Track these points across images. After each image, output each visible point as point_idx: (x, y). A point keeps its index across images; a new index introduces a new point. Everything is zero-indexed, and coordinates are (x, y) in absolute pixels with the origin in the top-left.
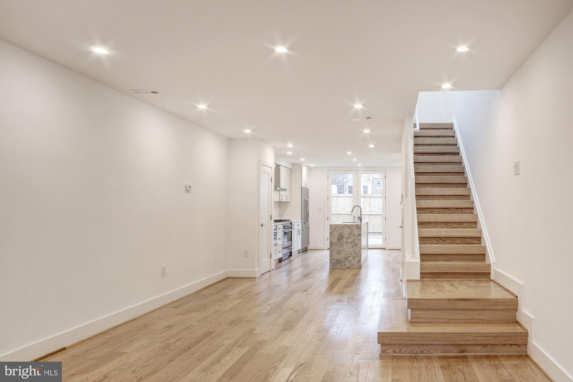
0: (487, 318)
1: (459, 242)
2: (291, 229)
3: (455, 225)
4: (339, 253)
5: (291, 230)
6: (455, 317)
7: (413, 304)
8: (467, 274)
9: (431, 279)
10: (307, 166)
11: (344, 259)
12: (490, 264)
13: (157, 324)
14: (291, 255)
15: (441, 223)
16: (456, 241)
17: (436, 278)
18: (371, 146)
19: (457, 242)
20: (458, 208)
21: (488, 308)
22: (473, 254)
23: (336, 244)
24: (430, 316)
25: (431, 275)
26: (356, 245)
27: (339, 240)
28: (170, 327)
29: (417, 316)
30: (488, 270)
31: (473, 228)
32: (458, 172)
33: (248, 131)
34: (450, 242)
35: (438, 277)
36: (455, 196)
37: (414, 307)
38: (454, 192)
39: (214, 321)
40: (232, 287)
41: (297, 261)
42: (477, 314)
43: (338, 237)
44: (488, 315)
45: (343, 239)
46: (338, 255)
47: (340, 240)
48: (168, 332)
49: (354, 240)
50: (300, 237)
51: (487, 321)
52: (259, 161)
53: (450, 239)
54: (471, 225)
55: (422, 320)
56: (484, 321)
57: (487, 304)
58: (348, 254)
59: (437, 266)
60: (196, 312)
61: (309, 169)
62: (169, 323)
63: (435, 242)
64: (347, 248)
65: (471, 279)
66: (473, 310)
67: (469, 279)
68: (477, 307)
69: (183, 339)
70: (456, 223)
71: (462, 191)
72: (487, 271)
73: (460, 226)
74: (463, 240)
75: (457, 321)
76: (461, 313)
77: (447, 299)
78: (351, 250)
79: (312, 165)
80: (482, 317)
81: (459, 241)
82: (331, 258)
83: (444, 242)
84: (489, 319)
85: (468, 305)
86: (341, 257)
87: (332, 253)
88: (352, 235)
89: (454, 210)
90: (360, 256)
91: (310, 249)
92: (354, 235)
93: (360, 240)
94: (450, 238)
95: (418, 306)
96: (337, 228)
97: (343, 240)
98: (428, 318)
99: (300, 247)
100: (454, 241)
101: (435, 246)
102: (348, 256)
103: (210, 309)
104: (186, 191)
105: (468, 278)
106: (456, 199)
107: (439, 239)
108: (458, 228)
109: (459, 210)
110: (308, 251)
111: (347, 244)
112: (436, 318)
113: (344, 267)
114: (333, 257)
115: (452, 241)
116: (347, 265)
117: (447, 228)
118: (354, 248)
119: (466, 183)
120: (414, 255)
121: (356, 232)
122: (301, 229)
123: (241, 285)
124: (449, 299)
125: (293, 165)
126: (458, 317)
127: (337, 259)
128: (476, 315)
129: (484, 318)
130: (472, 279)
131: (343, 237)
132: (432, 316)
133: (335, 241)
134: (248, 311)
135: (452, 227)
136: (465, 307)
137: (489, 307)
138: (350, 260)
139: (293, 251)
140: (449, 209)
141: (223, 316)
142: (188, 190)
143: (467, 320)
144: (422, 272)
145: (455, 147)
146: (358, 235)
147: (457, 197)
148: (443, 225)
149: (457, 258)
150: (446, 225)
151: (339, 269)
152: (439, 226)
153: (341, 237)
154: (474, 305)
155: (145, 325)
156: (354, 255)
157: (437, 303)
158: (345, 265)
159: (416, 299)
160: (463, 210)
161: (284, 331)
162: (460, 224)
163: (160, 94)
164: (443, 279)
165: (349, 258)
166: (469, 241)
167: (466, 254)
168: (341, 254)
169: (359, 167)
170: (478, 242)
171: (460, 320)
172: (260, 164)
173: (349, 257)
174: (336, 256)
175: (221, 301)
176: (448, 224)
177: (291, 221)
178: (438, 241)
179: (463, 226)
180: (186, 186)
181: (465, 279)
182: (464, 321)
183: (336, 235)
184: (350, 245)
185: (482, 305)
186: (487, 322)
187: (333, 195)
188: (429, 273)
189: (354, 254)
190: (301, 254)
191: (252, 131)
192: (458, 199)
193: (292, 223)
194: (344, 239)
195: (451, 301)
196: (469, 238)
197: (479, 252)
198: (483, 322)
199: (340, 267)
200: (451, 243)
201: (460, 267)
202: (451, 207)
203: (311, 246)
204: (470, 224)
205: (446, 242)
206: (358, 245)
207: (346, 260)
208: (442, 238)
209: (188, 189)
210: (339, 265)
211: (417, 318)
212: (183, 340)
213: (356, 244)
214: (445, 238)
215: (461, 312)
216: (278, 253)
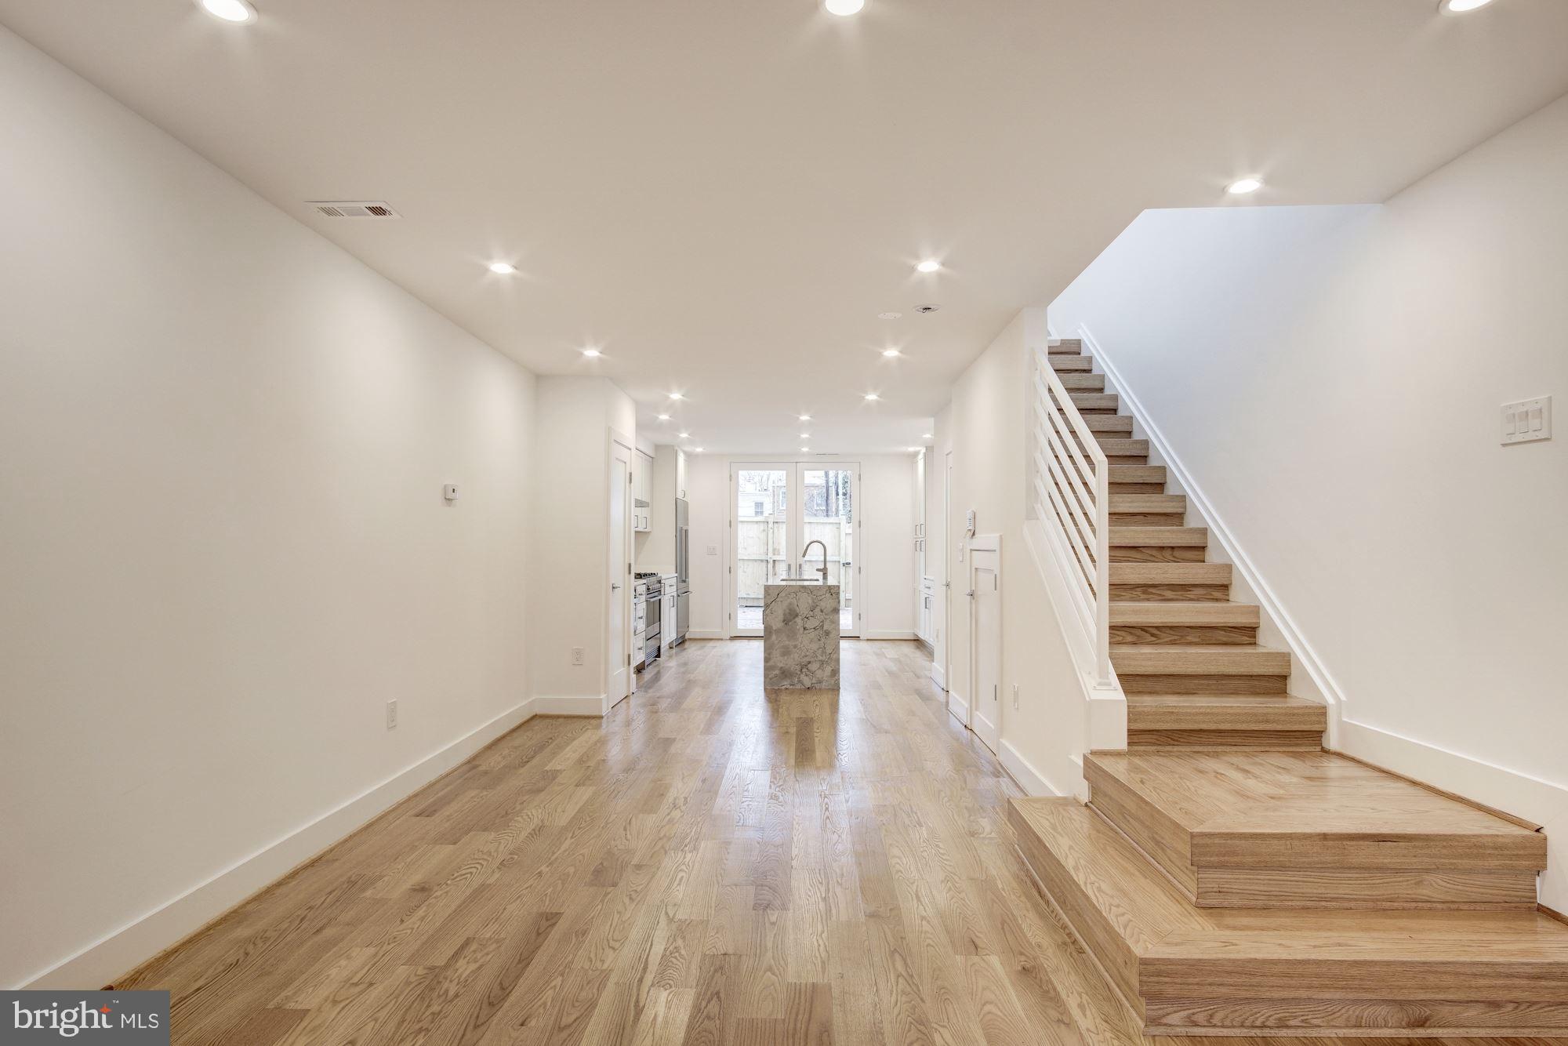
0: (1439, 896)
1: (1197, 640)
2: (660, 594)
3: (1169, 594)
4: (786, 652)
5: (659, 597)
6: (1340, 892)
7: (1208, 849)
8: (1255, 735)
9: (1155, 747)
10: (685, 453)
11: (798, 668)
12: (1325, 708)
13: (386, 879)
14: (658, 656)
15: (1132, 587)
16: (1188, 638)
17: (1170, 745)
18: (872, 397)
19: (1190, 638)
20: (1163, 547)
21: (1451, 864)
22: (1251, 676)
23: (778, 631)
24: (1262, 888)
25: (1154, 737)
26: (827, 633)
27: (786, 621)
28: (423, 890)
29: (1217, 886)
30: (1319, 722)
31: (1217, 600)
32: (1133, 454)
33: (591, 353)
34: (1171, 641)
35: (1176, 743)
36: (1145, 515)
37: (1212, 859)
38: (1144, 504)
39: (544, 868)
40: (554, 744)
41: (670, 664)
42: (1409, 882)
43: (784, 614)
44: (1445, 884)
45: (796, 619)
46: (786, 657)
47: (790, 623)
48: (421, 913)
49: (823, 621)
50: (674, 610)
51: (1444, 906)
52: (609, 430)
53: (1172, 632)
54: (1213, 593)
55: (1235, 901)
56: (1434, 905)
57: (1444, 851)
58: (806, 656)
59: (1172, 712)
60: (484, 831)
61: (689, 456)
62: (416, 878)
63: (1129, 638)
64: (807, 643)
65: (1267, 749)
66: (1397, 871)
67: (1263, 749)
68: (1415, 860)
69: (472, 949)
70: (1172, 587)
71: (1162, 502)
72: (1316, 727)
73: (1182, 595)
74: (1207, 634)
75: (1346, 905)
76: (1357, 879)
77: (1319, 835)
78: (815, 646)
79: (699, 450)
80: (1425, 892)
81: (1195, 637)
82: (768, 664)
83: (1154, 639)
84: (1449, 898)
85: (1386, 855)
86: (791, 662)
87: (769, 654)
88: (817, 610)
89: (1154, 552)
90: (838, 661)
91: (690, 639)
92: (822, 611)
93: (836, 623)
94: (1171, 628)
95: (1226, 858)
96: (783, 594)
97: (795, 622)
98: (1254, 892)
99: (674, 636)
100: (1181, 636)
101: (1150, 653)
102: (807, 659)
103: (519, 819)
104: (444, 500)
105: (1260, 745)
106: (1144, 524)
107: (1140, 630)
108: (1177, 600)
109: (1167, 554)
110: (687, 644)
111: (806, 632)
112: (1278, 893)
113: (798, 686)
114: (771, 663)
115: (1176, 638)
116: (805, 682)
117: (1148, 600)
118: (822, 642)
119: (1161, 484)
120: (1106, 681)
121: (827, 603)
122: (675, 594)
123: (574, 739)
124: (1325, 837)
125: (658, 447)
126: (1347, 892)
127: (781, 668)
128: (1408, 885)
129: (1430, 894)
130: (1272, 749)
131: (797, 616)
132: (1266, 889)
133: (777, 624)
134: (625, 829)
135: (1161, 598)
136: (1376, 861)
137: (1451, 861)
138: (814, 670)
139: (662, 646)
140: (1141, 549)
141: (563, 849)
142: (449, 499)
143: (1378, 900)
144: (1132, 728)
145: (1099, 395)
146: (832, 611)
147: (1149, 518)
148: (1139, 593)
149: (1208, 685)
150: (1144, 592)
151: (787, 691)
152: (1128, 595)
153: (790, 616)
154: (1404, 856)
155: (352, 883)
156: (824, 658)
157: (1287, 849)
158: (799, 681)
159: (1219, 834)
160: (1177, 553)
161: (764, 910)
162: (1182, 590)
163: (395, 216)
164: (1188, 749)
165: (809, 666)
166: (1221, 636)
167: (1234, 676)
168: (792, 656)
169: (803, 455)
170: (1246, 639)
171: (1355, 900)
172: (611, 439)
173: (809, 662)
174: (780, 661)
175: (540, 791)
176: (1151, 590)
177: (659, 575)
178: (1138, 636)
179: (1190, 595)
180: (445, 487)
181: (1251, 748)
182: (1370, 904)
183: (779, 610)
184: (813, 635)
185: (1430, 856)
186: (1443, 909)
187: (740, 519)
188: (1149, 731)
189: (822, 656)
190: (674, 651)
191: (601, 353)
192: (1152, 524)
193: (662, 582)
194: (799, 620)
195: (1330, 843)
196: (1222, 630)
197: (1271, 670)
198: (1430, 909)
199: (788, 686)
200: (1173, 643)
201: (1239, 714)
202: (1145, 543)
203: (694, 631)
204: (1210, 590)
205: (1160, 639)
206: (831, 636)
207: (803, 670)
208: (1150, 629)
209: (450, 495)
210: (786, 683)
211: (1220, 892)
212: (474, 951)
213: (829, 635)
214: (1157, 628)
215: (1357, 875)
216: (636, 651)
